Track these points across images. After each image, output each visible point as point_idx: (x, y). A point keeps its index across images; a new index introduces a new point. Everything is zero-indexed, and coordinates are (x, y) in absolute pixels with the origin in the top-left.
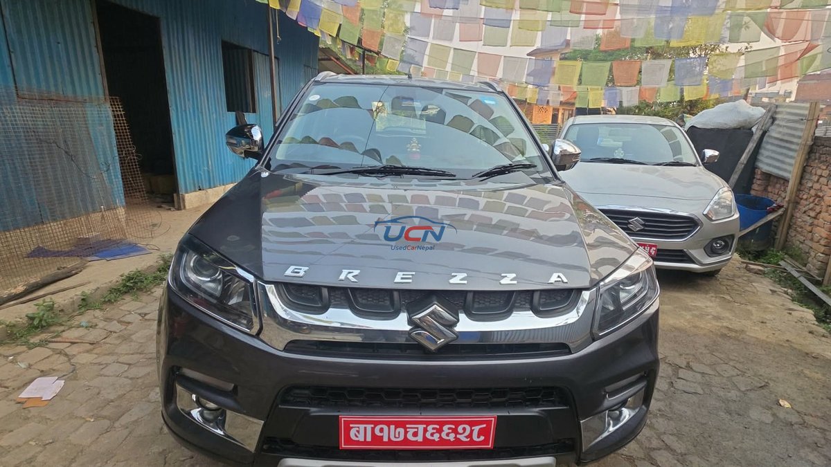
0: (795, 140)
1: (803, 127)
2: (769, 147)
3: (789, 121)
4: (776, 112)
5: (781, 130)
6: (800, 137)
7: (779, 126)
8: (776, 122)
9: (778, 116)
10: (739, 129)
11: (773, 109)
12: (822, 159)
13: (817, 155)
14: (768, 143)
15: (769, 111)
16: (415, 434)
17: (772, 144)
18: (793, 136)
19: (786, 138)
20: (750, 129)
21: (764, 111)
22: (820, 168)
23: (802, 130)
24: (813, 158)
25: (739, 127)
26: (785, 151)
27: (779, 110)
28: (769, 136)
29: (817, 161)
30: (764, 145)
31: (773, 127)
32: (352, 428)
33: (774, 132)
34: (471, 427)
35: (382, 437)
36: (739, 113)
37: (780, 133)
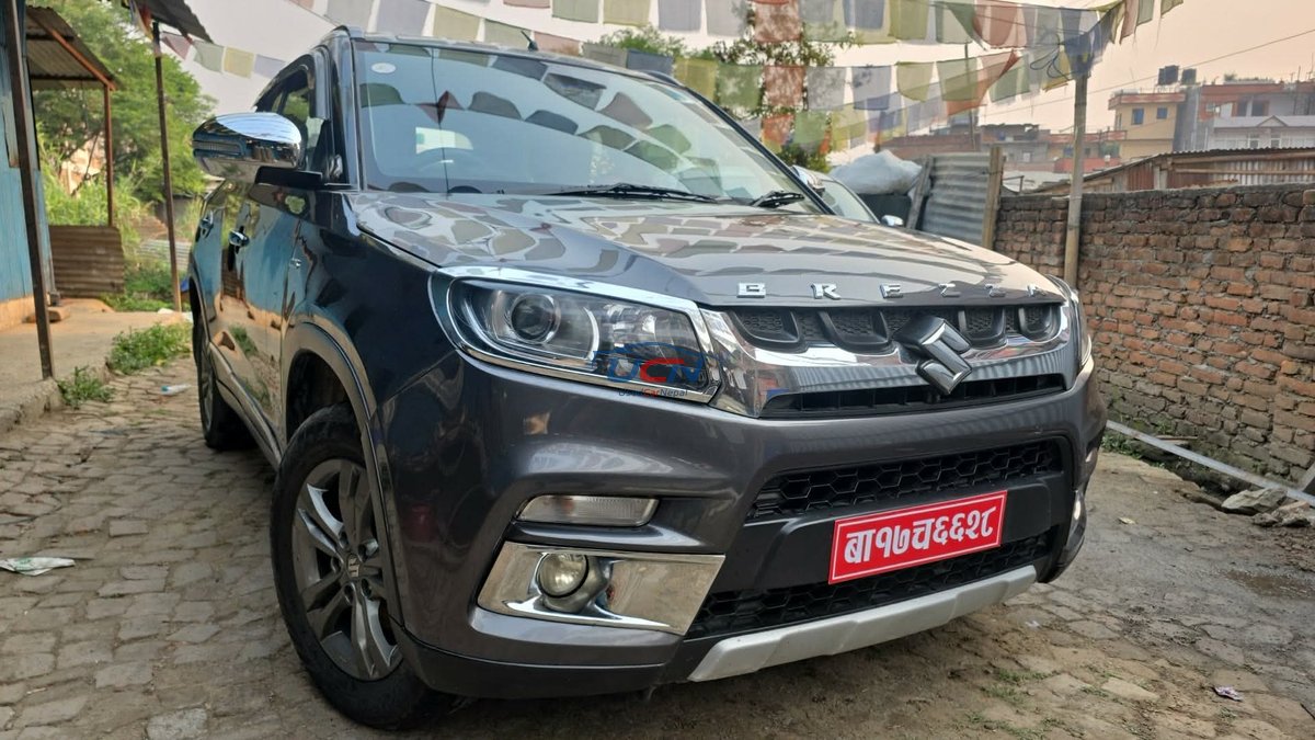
0: (974, 205)
1: (985, 185)
2: (936, 219)
3: (958, 178)
4: (934, 169)
5: (950, 192)
6: (980, 201)
7: (946, 187)
8: (940, 182)
9: (939, 173)
10: (892, 194)
11: (931, 164)
12: (1017, 228)
13: (1010, 224)
14: (933, 214)
15: (927, 166)
16: (921, 538)
17: (940, 215)
18: (970, 199)
19: (961, 203)
20: (906, 194)
21: (920, 167)
22: (1016, 241)
23: (982, 190)
24: (1004, 227)
25: (891, 191)
26: (960, 223)
27: (938, 164)
28: (934, 204)
29: (1010, 232)
30: (928, 217)
31: (935, 191)
32: (850, 539)
33: (940, 197)
34: (981, 512)
35: (883, 549)
36: (889, 169)
37: (950, 197)
